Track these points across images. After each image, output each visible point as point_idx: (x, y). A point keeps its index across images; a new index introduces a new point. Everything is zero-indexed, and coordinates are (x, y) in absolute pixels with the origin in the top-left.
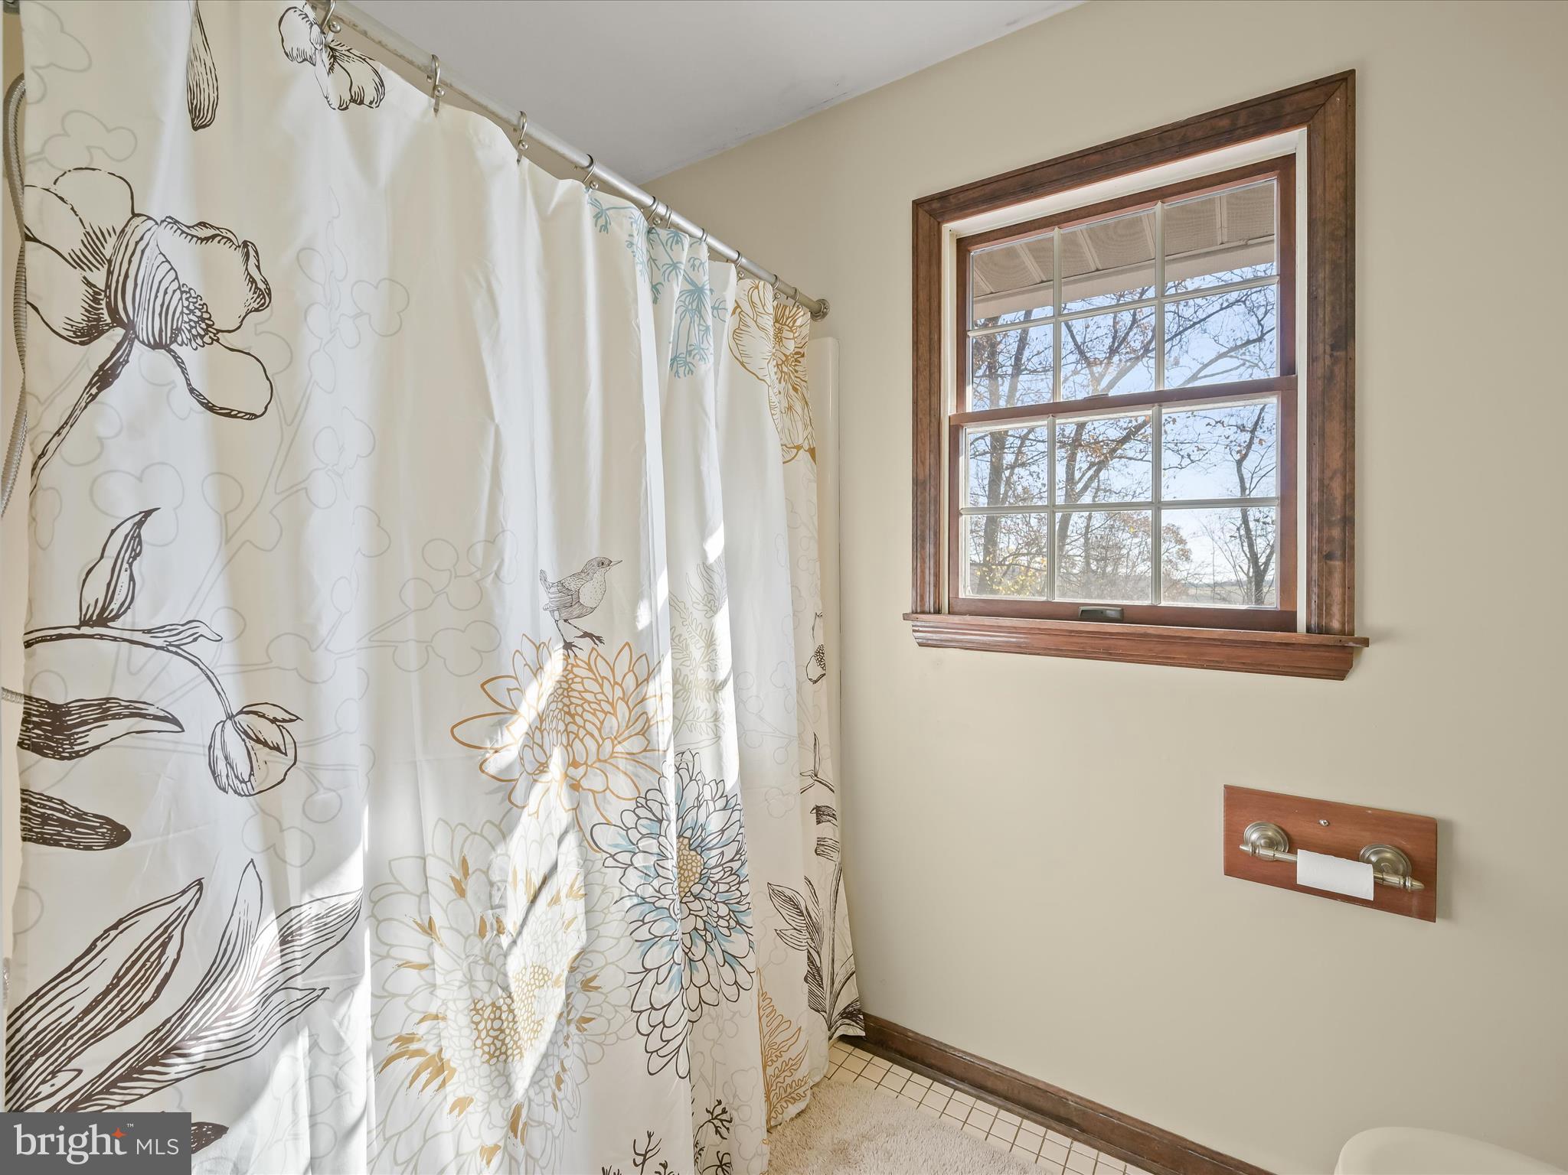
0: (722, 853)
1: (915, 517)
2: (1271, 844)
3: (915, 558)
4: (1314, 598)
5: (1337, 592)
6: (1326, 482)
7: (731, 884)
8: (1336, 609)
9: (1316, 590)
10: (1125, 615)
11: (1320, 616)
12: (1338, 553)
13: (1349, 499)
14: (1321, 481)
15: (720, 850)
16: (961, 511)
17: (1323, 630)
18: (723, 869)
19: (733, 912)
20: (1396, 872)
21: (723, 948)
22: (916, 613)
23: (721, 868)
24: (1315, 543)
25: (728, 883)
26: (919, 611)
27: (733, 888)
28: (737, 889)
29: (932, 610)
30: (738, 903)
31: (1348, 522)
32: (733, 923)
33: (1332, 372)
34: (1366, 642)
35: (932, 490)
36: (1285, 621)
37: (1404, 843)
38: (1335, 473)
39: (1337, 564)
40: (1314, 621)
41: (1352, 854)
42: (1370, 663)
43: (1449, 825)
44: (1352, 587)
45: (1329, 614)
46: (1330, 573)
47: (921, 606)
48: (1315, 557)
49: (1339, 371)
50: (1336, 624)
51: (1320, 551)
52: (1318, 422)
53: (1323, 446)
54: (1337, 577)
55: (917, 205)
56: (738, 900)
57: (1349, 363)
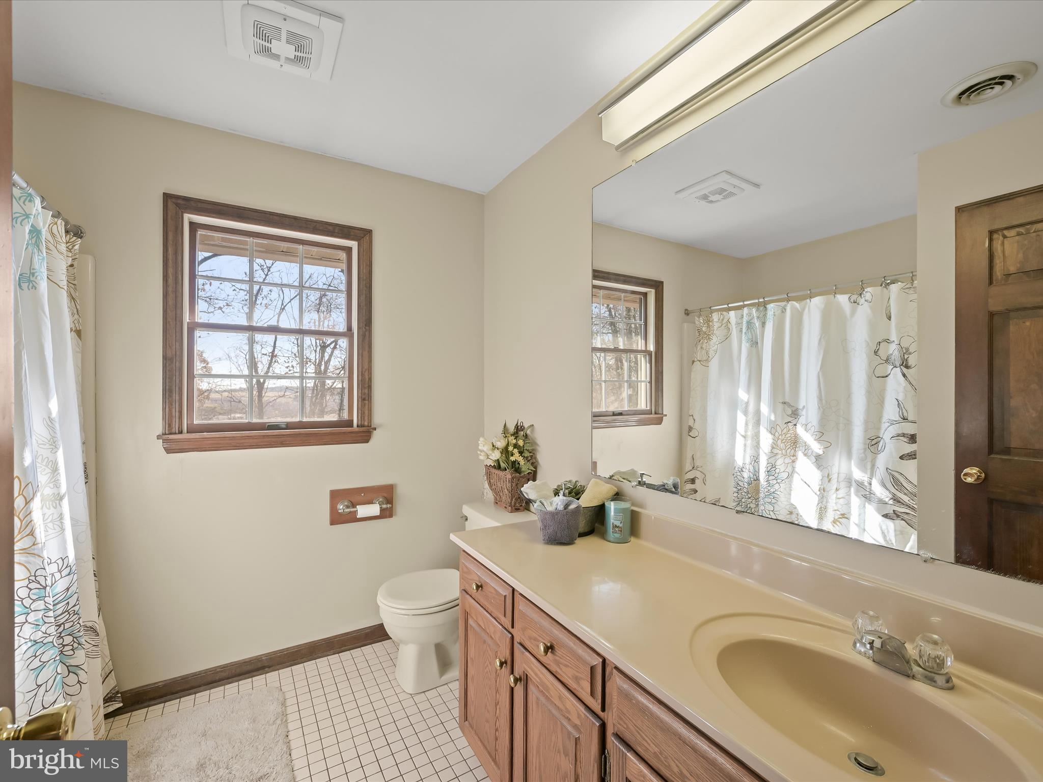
0: (68, 603)
1: (164, 379)
2: (348, 507)
3: (164, 402)
4: (360, 414)
5: (366, 412)
6: (363, 373)
7: (74, 621)
8: (366, 418)
9: (360, 411)
10: (289, 426)
11: (361, 421)
12: (367, 398)
13: (370, 379)
14: (362, 372)
15: (67, 601)
16: (196, 376)
17: (362, 426)
18: (69, 613)
19: (76, 638)
20: (384, 504)
21: (67, 664)
22: (166, 434)
23: (67, 613)
24: (360, 395)
25: (72, 621)
26: (167, 433)
27: (76, 623)
28: (78, 623)
29: (177, 432)
30: (78, 632)
31: (370, 387)
32: (76, 645)
33: (365, 334)
34: (375, 429)
35: (177, 363)
36: (349, 423)
37: (385, 495)
38: (366, 370)
39: (367, 402)
40: (359, 423)
41: (370, 502)
42: (376, 435)
43: (396, 485)
44: (371, 410)
45: (364, 420)
46: (365, 405)
47: (168, 430)
48: (360, 400)
49: (367, 333)
50: (366, 424)
51: (361, 397)
52: (360, 352)
53: (362, 360)
54: (367, 407)
55: (167, 196)
56: (78, 630)
57: (370, 331)
